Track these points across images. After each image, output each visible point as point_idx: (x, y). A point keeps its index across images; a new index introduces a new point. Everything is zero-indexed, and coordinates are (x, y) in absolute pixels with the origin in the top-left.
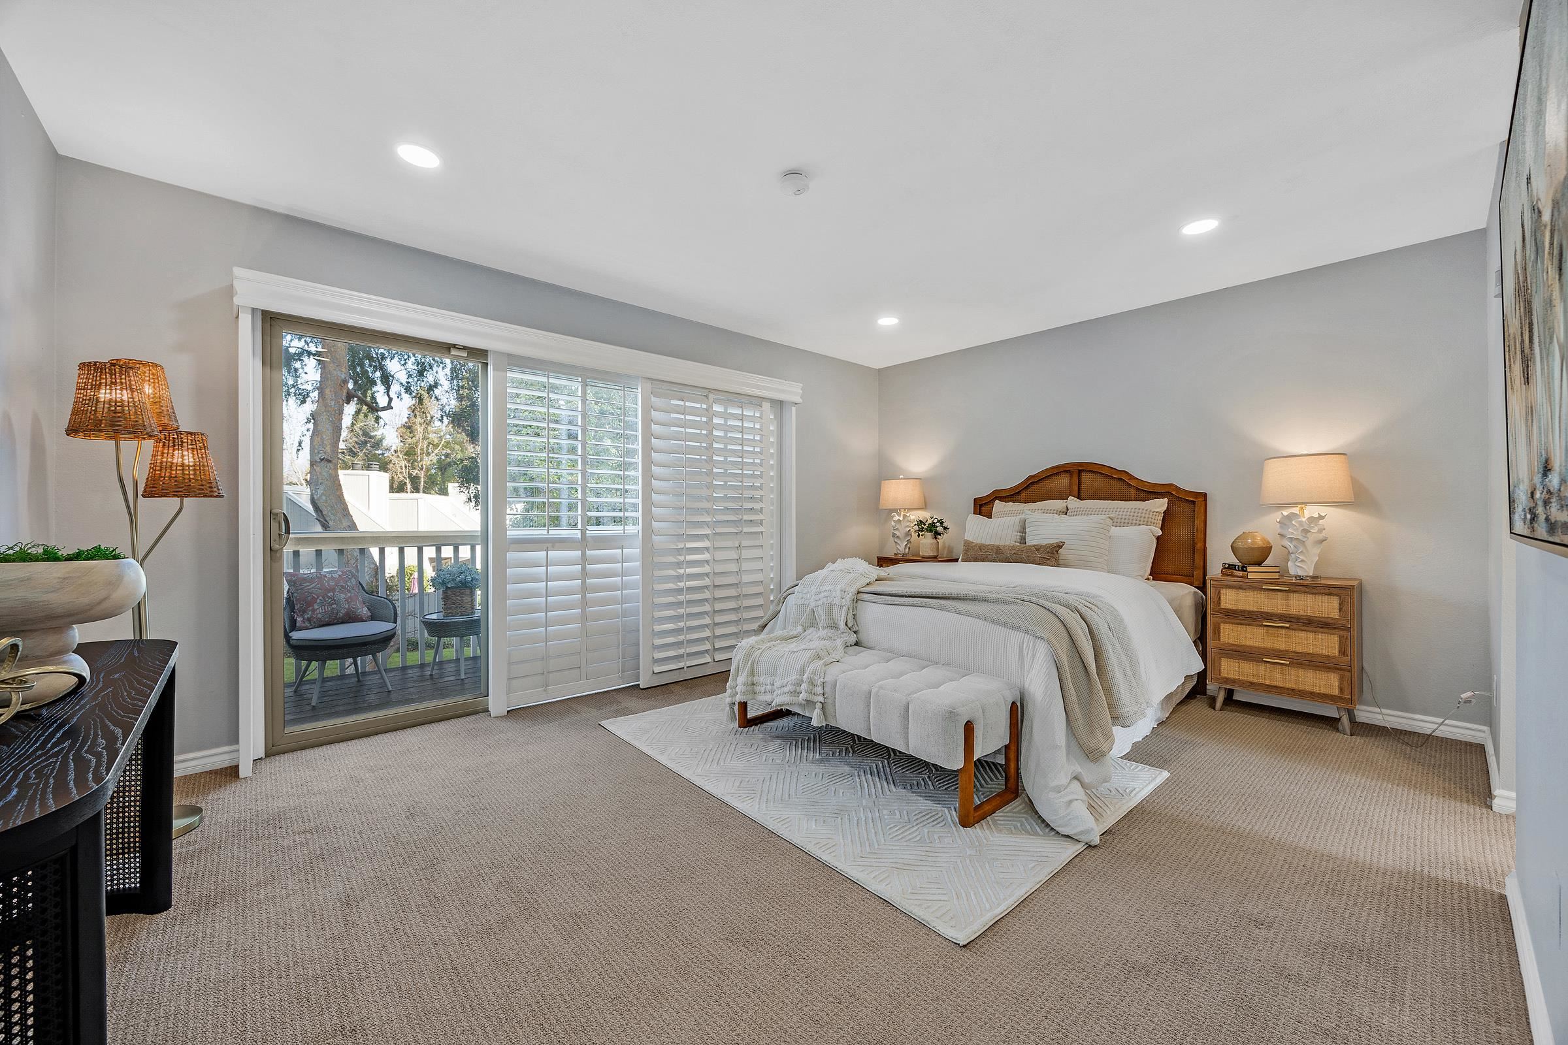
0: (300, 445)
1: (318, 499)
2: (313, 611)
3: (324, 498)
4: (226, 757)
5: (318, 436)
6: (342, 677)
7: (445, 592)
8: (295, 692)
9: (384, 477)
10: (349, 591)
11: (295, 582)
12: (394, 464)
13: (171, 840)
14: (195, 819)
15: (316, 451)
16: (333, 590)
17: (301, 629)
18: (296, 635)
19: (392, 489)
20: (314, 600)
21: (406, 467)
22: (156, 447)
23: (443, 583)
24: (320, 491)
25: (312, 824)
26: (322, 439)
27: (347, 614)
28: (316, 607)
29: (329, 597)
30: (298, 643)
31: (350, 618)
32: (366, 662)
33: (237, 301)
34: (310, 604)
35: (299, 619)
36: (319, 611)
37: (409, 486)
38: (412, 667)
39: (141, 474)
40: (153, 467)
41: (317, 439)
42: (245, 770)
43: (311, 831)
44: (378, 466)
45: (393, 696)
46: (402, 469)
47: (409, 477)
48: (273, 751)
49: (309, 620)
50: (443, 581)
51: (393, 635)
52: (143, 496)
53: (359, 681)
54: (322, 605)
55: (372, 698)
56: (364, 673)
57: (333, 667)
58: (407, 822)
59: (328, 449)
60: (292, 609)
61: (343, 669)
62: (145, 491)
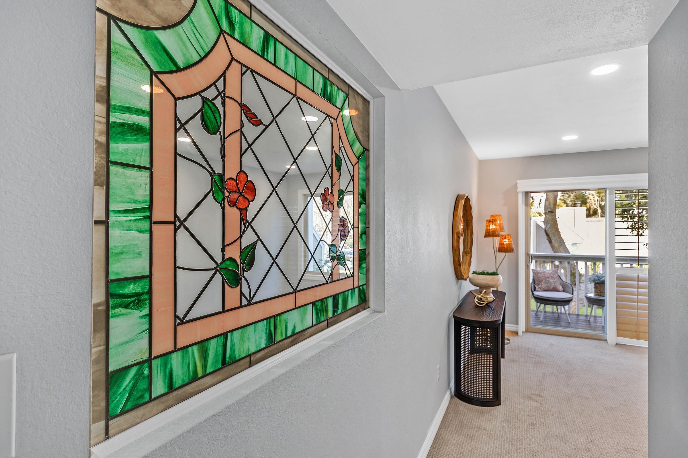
0: (541, 201)
1: (548, 230)
2: (542, 285)
3: (550, 229)
4: (515, 328)
5: (547, 201)
6: (553, 313)
7: (595, 285)
8: (536, 314)
9: (584, 209)
10: (554, 279)
11: (535, 273)
12: (591, 199)
13: (504, 345)
14: (509, 341)
15: (547, 208)
16: (548, 278)
17: (537, 291)
18: (536, 293)
19: (589, 215)
20: (542, 281)
21: (598, 200)
22: (500, 239)
23: (594, 281)
24: (548, 226)
25: (537, 354)
26: (549, 202)
27: (554, 288)
28: (542, 283)
29: (547, 280)
30: (536, 296)
31: (555, 290)
32: (561, 309)
33: (518, 190)
34: (540, 282)
35: (537, 287)
36: (544, 285)
37: (599, 211)
38: (581, 315)
39: (497, 245)
40: (500, 244)
41: (547, 202)
42: (520, 333)
43: (536, 355)
44: (579, 204)
45: (572, 325)
46: (595, 201)
47: (599, 206)
48: (528, 331)
49: (540, 288)
50: (594, 280)
51: (572, 300)
52: (498, 252)
53: (558, 316)
54: (545, 283)
55: (563, 324)
56: (561, 313)
57: (549, 308)
58: (564, 364)
59: (552, 206)
60: (535, 283)
61: (553, 309)
62: (498, 250)
